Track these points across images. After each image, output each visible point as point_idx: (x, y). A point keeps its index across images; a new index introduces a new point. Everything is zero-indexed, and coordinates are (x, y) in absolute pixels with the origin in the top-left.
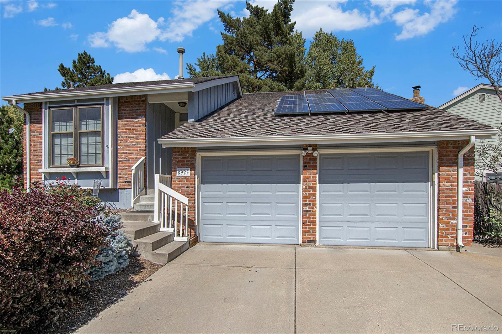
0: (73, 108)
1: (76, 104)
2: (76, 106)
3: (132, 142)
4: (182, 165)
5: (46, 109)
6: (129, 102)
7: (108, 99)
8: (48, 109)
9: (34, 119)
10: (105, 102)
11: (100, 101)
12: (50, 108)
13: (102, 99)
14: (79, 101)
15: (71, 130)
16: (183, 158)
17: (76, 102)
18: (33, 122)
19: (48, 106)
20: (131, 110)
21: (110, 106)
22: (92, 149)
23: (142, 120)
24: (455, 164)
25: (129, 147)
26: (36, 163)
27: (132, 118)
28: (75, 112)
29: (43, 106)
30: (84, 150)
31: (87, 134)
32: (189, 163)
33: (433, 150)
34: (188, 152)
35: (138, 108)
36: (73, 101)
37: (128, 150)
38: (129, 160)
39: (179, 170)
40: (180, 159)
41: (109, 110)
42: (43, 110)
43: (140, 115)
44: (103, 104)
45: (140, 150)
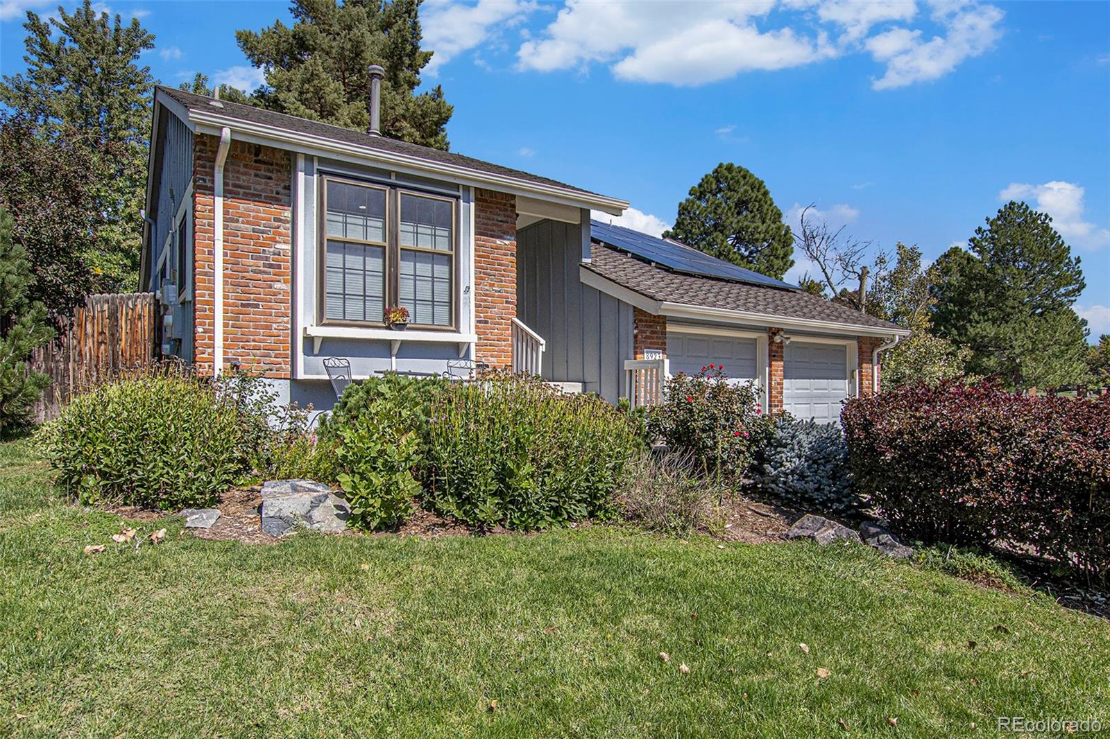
0: (387, 189)
1: (393, 180)
2: (394, 186)
3: (493, 285)
4: (651, 343)
5: (309, 173)
6: (486, 201)
7: (467, 189)
8: (315, 176)
9: (235, 186)
10: (461, 194)
11: (452, 189)
12: (321, 173)
13: (457, 187)
14: (399, 176)
15: (375, 238)
16: (653, 332)
17: (393, 177)
18: (230, 192)
19: (316, 166)
20: (489, 219)
21: (472, 204)
22: (424, 290)
23: (511, 244)
24: (871, 361)
25: (486, 295)
26: (243, 305)
27: (492, 236)
28: (394, 200)
29: (301, 163)
30: (406, 289)
31: (415, 255)
32: (660, 341)
33: (854, 344)
34: (658, 323)
35: (504, 219)
36: (388, 173)
37: (486, 301)
38: (486, 322)
39: (647, 353)
40: (648, 334)
41: (468, 212)
42: (301, 176)
43: (507, 233)
44: (457, 198)
45: (507, 302)
